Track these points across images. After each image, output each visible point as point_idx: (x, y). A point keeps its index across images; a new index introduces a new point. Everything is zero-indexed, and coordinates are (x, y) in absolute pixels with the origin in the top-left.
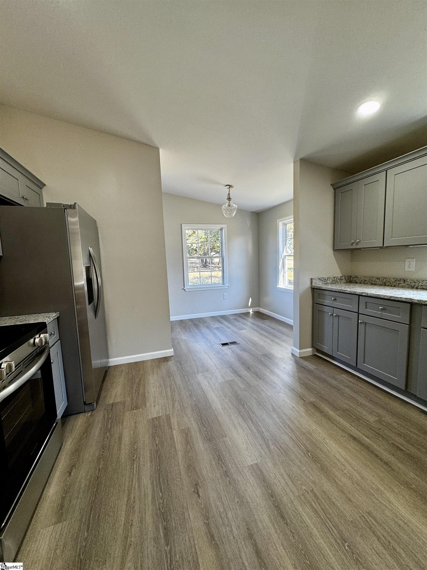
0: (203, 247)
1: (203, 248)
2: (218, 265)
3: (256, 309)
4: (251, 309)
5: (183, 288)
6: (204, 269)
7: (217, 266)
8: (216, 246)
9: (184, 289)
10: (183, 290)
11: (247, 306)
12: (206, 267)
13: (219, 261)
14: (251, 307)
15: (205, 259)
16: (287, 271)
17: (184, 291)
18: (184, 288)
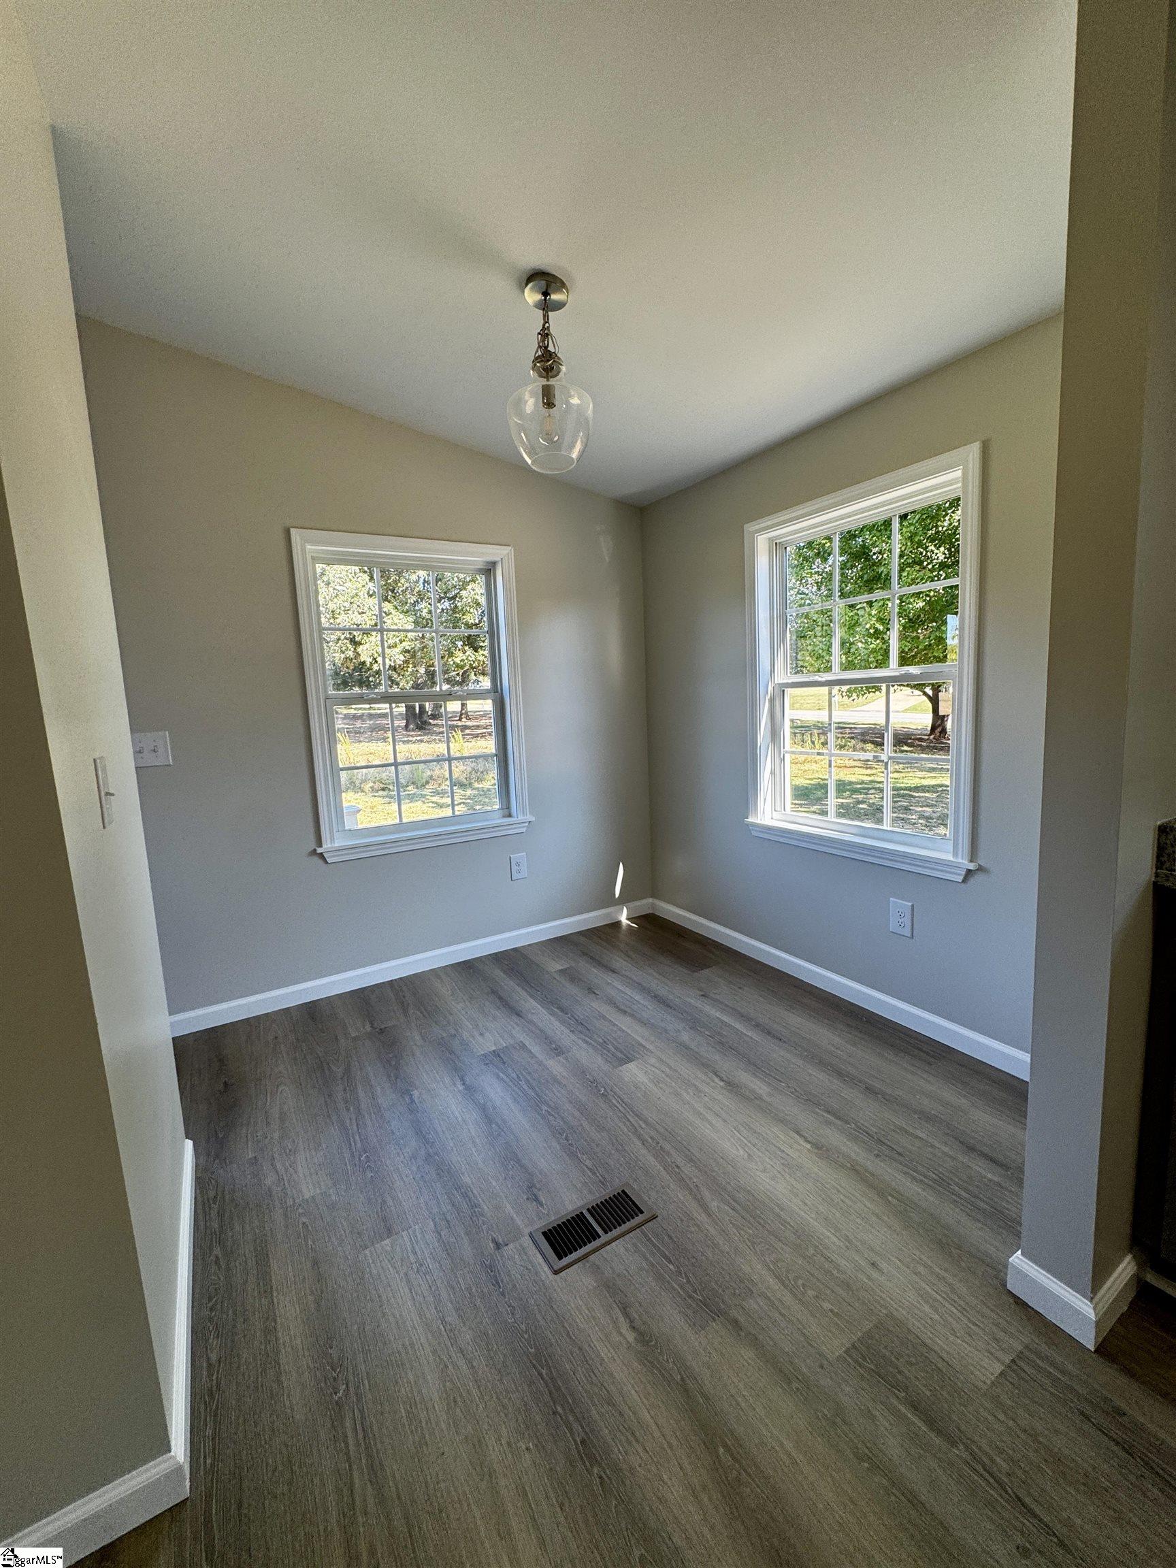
0: (411, 666)
1: (410, 670)
2: (460, 719)
3: (645, 905)
4: (625, 909)
5: (312, 846)
6: (415, 735)
7: (455, 723)
8: (452, 663)
9: (321, 855)
10: (316, 859)
11: (608, 900)
12: (425, 729)
13: (460, 709)
14: (625, 899)
15: (420, 705)
16: (793, 752)
17: (321, 862)
18: (319, 850)
